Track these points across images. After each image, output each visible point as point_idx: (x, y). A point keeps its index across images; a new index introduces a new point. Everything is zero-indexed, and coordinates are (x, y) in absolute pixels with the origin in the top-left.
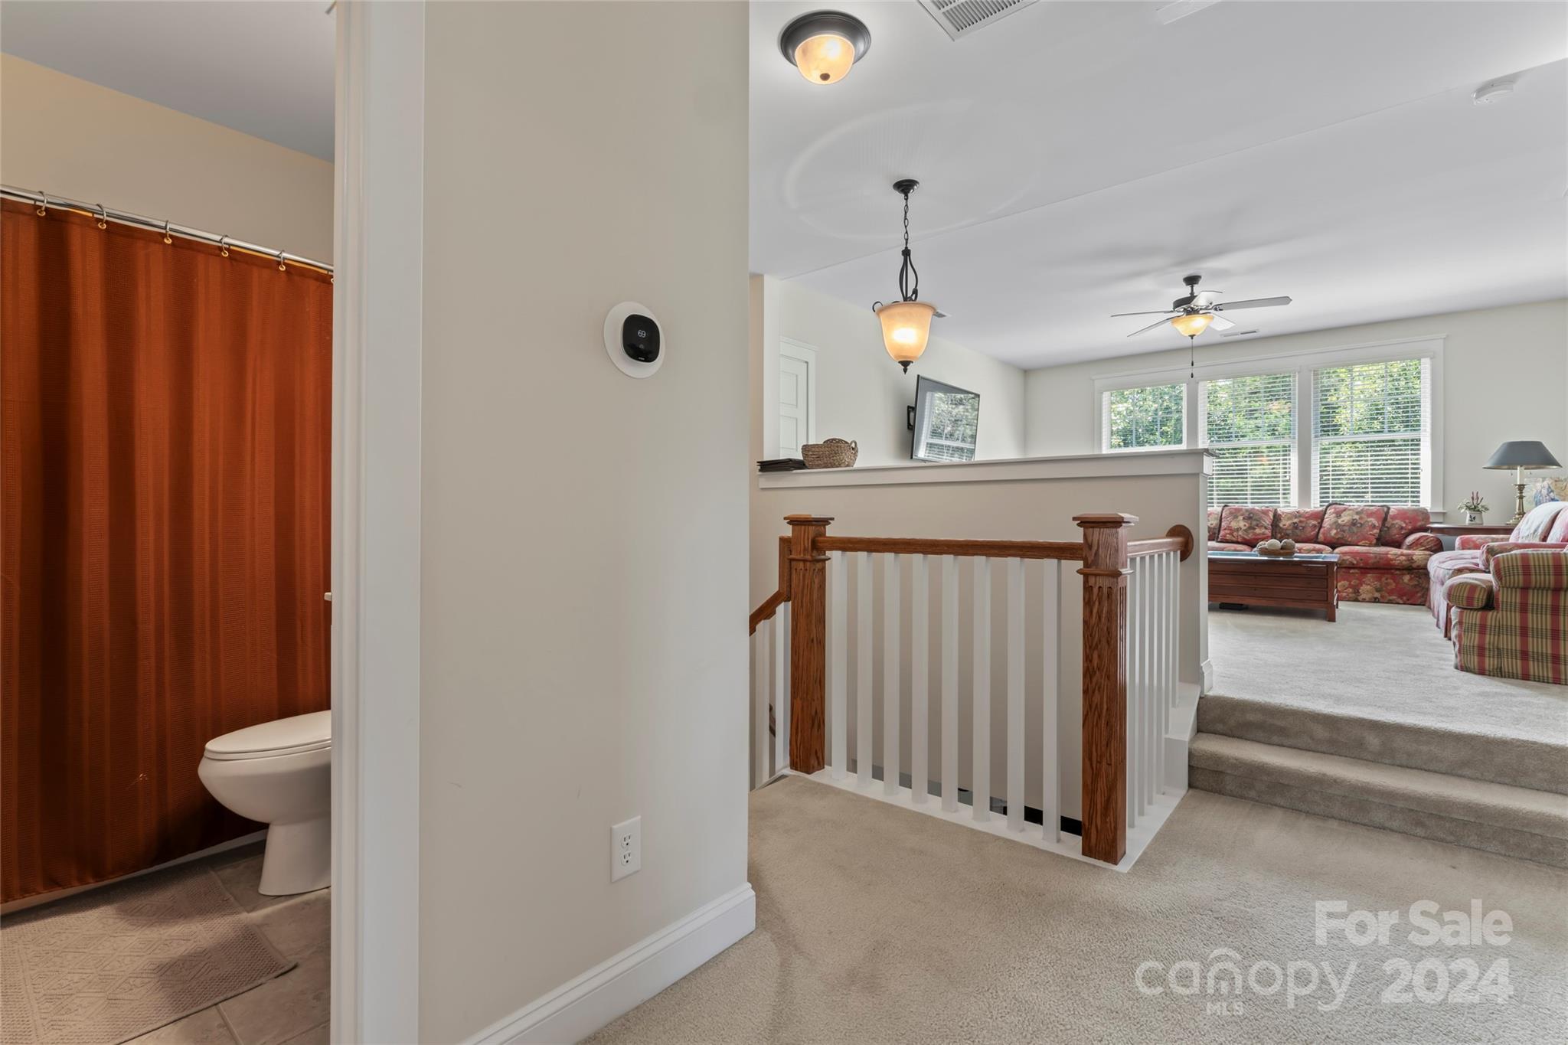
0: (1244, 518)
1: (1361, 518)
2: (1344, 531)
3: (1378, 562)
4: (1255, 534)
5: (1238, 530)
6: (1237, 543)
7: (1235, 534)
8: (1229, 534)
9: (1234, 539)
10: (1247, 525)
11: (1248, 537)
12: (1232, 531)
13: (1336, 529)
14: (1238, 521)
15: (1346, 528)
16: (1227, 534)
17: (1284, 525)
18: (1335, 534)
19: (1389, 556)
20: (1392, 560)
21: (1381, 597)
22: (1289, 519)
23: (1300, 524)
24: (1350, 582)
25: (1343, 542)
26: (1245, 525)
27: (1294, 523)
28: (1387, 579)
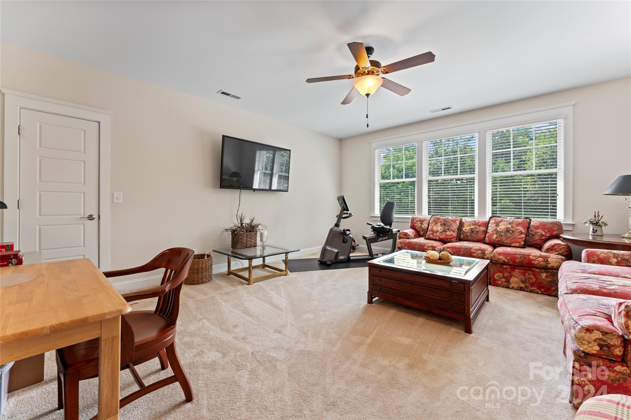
0: (441, 224)
1: (512, 227)
2: (501, 236)
3: (523, 261)
4: (446, 235)
5: (437, 232)
6: (435, 240)
7: (435, 234)
8: (431, 234)
9: (434, 238)
10: (442, 229)
11: (443, 236)
12: (434, 232)
13: (497, 234)
14: (437, 226)
15: (503, 234)
16: (430, 234)
17: (466, 230)
18: (496, 238)
19: (531, 257)
20: (532, 260)
21: (525, 287)
22: (469, 226)
23: (475, 230)
24: (504, 274)
25: (501, 243)
26: (441, 229)
27: (472, 229)
28: (529, 275)
